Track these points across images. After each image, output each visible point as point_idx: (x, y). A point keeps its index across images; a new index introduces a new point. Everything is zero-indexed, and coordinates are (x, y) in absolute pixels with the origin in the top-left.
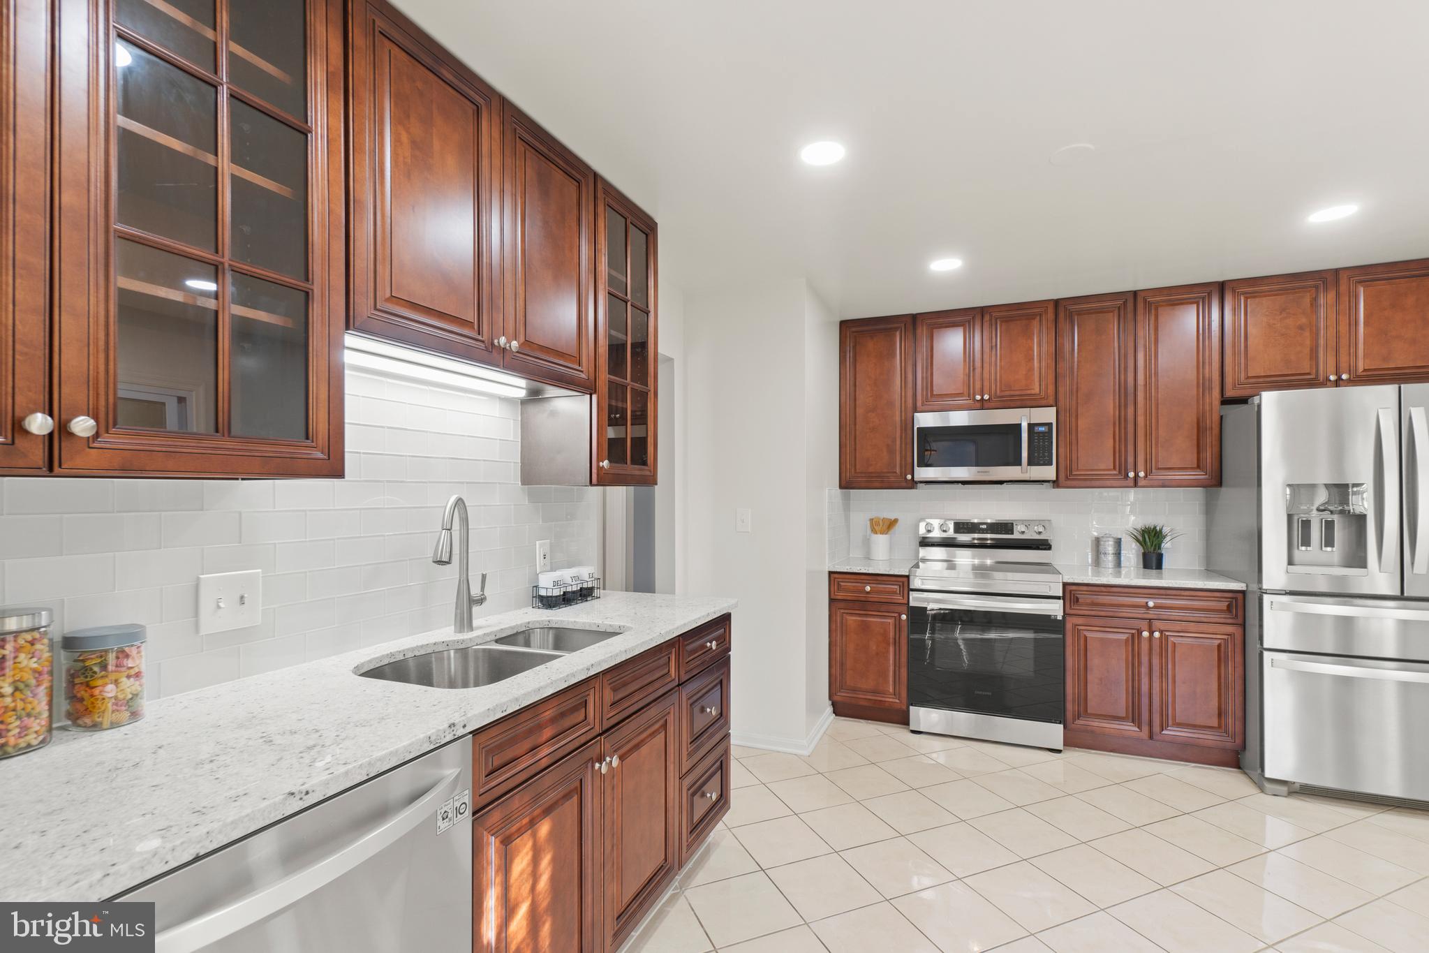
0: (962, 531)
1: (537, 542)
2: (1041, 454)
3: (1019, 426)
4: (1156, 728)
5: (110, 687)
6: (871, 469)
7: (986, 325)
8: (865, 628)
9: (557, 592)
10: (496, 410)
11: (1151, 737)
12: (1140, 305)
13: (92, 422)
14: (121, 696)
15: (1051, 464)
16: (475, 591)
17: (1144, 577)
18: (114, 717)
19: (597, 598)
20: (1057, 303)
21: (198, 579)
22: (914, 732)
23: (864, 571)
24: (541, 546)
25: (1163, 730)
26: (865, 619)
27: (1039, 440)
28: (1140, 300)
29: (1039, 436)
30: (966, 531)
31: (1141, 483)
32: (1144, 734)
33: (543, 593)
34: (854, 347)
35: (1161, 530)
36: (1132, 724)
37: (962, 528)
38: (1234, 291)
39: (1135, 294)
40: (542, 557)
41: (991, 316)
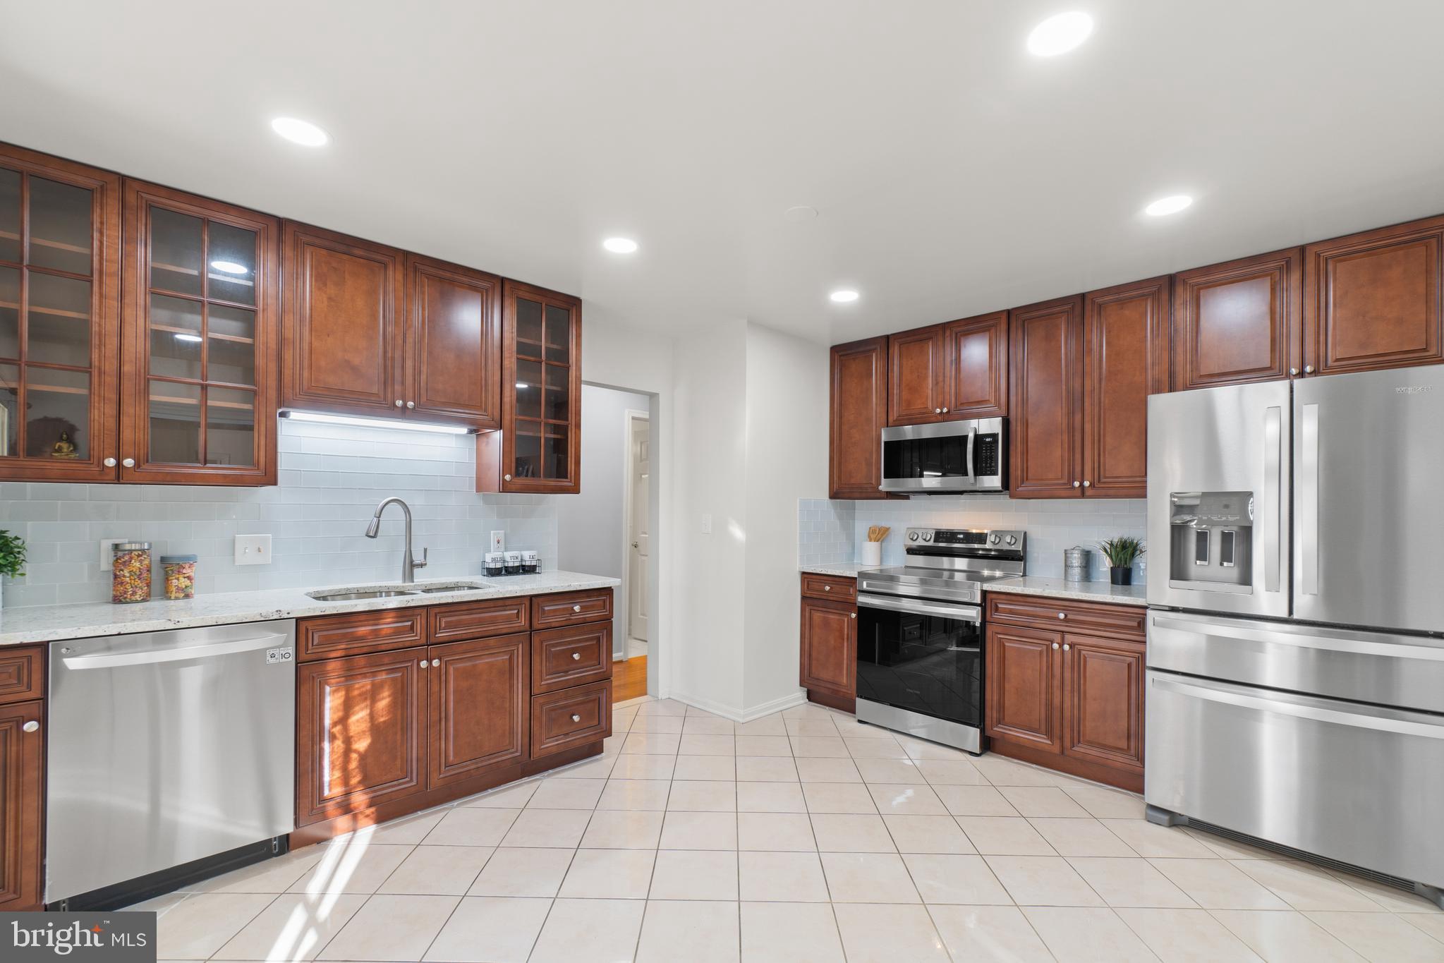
0: (941, 540)
1: (492, 532)
2: (988, 465)
3: (966, 437)
4: (1067, 743)
5: (174, 581)
6: (853, 481)
7: (948, 340)
8: (826, 623)
9: (499, 565)
10: (453, 443)
11: (1062, 753)
12: (1088, 307)
13: (133, 461)
14: (180, 586)
15: (997, 475)
16: (418, 558)
17: (1113, 592)
18: (177, 595)
19: (539, 573)
20: (1009, 313)
21: (235, 537)
22: (860, 721)
23: (826, 573)
24: (494, 534)
25: (1074, 747)
26: (826, 616)
27: (986, 450)
28: (1088, 302)
29: (986, 447)
30: (944, 540)
31: (1088, 493)
32: (1056, 749)
33: (487, 566)
34: (841, 370)
35: (1137, 545)
36: (1045, 737)
37: (941, 538)
38: (1185, 282)
39: (1083, 296)
40: (496, 542)
41: (951, 331)
